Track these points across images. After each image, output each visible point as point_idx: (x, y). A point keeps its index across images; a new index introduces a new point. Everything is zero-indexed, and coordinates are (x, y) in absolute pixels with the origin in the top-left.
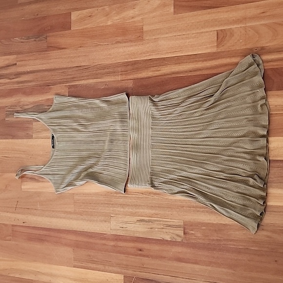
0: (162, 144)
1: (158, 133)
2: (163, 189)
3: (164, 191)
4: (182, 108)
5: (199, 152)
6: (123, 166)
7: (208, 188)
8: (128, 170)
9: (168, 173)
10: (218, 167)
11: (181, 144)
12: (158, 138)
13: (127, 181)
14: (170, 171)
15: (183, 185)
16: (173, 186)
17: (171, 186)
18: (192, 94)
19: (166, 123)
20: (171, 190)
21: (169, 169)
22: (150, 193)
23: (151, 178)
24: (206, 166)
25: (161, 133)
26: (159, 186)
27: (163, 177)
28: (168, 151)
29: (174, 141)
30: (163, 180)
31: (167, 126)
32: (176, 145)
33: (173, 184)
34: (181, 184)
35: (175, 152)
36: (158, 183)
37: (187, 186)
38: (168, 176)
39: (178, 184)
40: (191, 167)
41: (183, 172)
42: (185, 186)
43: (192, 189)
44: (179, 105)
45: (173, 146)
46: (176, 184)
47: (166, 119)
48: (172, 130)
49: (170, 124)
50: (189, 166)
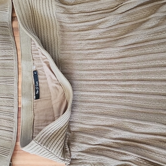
4: (120, 16)
5: (153, 94)
6: (6, 123)
11: (118, 80)
15: (125, 154)
16: (106, 158)
17: (103, 157)
19: (88, 44)
21: (96, 127)
26: (79, 158)
27: (85, 141)
28: (94, 94)
29: (105, 75)
30: (85, 147)
31: (90, 49)
32: (109, 83)
33: (105, 153)
34: (122, 153)
35: (108, 97)
36: (77, 154)
37: (133, 157)
38: (96, 140)
39: (115, 153)
40: (141, 124)
41: (125, 132)
42: (128, 157)
43: (142, 162)
44: (112, 11)
45: (104, 85)
46: (112, 153)
47: (88, 38)
48: (99, 56)
49: (95, 46)
50: (136, 122)
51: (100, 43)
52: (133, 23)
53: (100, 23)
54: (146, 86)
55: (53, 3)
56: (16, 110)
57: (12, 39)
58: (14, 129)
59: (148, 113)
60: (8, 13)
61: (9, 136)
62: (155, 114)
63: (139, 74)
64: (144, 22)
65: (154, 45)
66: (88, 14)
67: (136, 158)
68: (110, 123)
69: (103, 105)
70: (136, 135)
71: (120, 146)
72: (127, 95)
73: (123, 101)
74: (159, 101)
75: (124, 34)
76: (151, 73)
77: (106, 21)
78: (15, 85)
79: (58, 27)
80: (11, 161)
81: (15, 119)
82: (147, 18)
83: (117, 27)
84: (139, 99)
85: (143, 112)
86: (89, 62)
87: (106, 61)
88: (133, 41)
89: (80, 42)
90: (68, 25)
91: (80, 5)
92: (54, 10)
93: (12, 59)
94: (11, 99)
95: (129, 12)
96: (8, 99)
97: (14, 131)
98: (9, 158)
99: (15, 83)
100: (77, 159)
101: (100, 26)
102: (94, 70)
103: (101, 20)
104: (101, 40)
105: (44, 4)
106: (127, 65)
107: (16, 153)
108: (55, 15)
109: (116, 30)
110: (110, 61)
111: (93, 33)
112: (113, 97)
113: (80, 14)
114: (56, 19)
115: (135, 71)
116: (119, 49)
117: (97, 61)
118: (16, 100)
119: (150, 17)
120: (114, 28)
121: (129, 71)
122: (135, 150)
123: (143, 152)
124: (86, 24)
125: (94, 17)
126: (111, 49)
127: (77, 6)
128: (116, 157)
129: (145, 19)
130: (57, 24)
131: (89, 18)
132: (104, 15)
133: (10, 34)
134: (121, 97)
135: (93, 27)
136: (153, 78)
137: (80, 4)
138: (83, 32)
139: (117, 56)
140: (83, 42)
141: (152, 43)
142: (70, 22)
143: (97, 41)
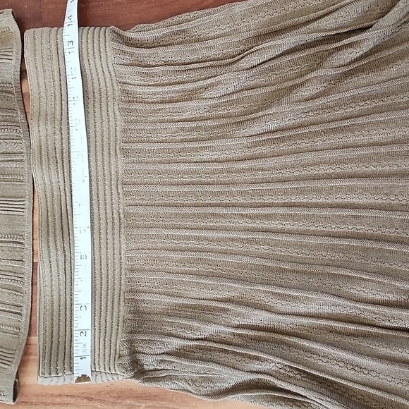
0: (167, 210)
1: (151, 167)
2: (176, 378)
3: (182, 384)
4: (246, 74)
5: (316, 234)
6: (6, 297)
7: (355, 367)
8: (25, 311)
9: (195, 318)
10: (397, 290)
11: (243, 206)
12: (152, 188)
13: (26, 353)
14: (203, 309)
15: (258, 359)
16: (219, 368)
17: (211, 366)
18: (285, 24)
19: (182, 129)
20: (211, 380)
21: (197, 302)
22: (121, 395)
23: (131, 342)
24: (347, 288)
25: (162, 167)
26: (163, 366)
27: (175, 332)
28: (194, 233)
29: (215, 194)
30: (176, 343)
31: (186, 141)
32: (224, 211)
33: (216, 356)
34: (251, 357)
35: (222, 239)
36: (159, 358)
37: (273, 364)
38: (198, 330)
39: (237, 357)
40: (289, 296)
41: (256, 312)
42: (264, 364)
43: (291, 375)
44: (231, 64)
45: (213, 215)
46: (230, 356)
47: (182, 118)
48: (205, 155)
49: (195, 135)
50: (279, 291)
51: (205, 128)
52: (273, 88)
53: (206, 88)
54: (300, 218)
55: (107, 44)
56: (28, 268)
57: (20, 116)
58: (24, 308)
59: (304, 273)
60: (13, 62)
61: (13, 323)
62: (319, 274)
63: (285, 192)
64: (297, 86)
65: (316, 134)
66: (183, 67)
67: (279, 366)
68: (227, 295)
69: (213, 257)
70: (281, 317)
71: (247, 342)
72: (261, 236)
73: (253, 248)
74: (327, 248)
75: (256, 111)
76: (311, 191)
77: (219, 83)
78: (27, 214)
79: (117, 93)
80: (17, 377)
81: (27, 288)
82: (302, 79)
83: (240, 95)
84: (286, 245)
85: (293, 271)
86: (183, 167)
87: (219, 166)
88: (274, 126)
89: (164, 125)
90: (138, 90)
91: (166, 49)
92: (109, 60)
93: (22, 161)
94: (18, 246)
95: (266, 66)
96: (11, 245)
97: (24, 312)
98: (13, 369)
99: (26, 210)
100: (158, 370)
101: (206, 94)
102: (192, 183)
103: (209, 81)
104: (209, 123)
105: (90, 46)
106: (260, 175)
107: (28, 361)
108: (111, 69)
109: (238, 101)
110: (226, 166)
111: (192, 108)
112: (232, 240)
113: (164, 68)
114: (114, 78)
115: (278, 186)
116: (245, 142)
117: (200, 167)
118: (28, 246)
119: (307, 77)
120: (234, 97)
121: (265, 187)
122: (278, 350)
123: (294, 353)
124: (177, 87)
125: (194, 75)
126: (230, 142)
127: (160, 51)
128: (238, 364)
129: (298, 81)
130: (116, 88)
131: (185, 77)
132: (214, 71)
133: (18, 107)
134: (249, 241)
135: (191, 96)
136: (314, 200)
137: (165, 46)
138: (170, 106)
139: (241, 155)
140: (171, 125)
141: (313, 129)
142: (143, 83)
143: (200, 124)
